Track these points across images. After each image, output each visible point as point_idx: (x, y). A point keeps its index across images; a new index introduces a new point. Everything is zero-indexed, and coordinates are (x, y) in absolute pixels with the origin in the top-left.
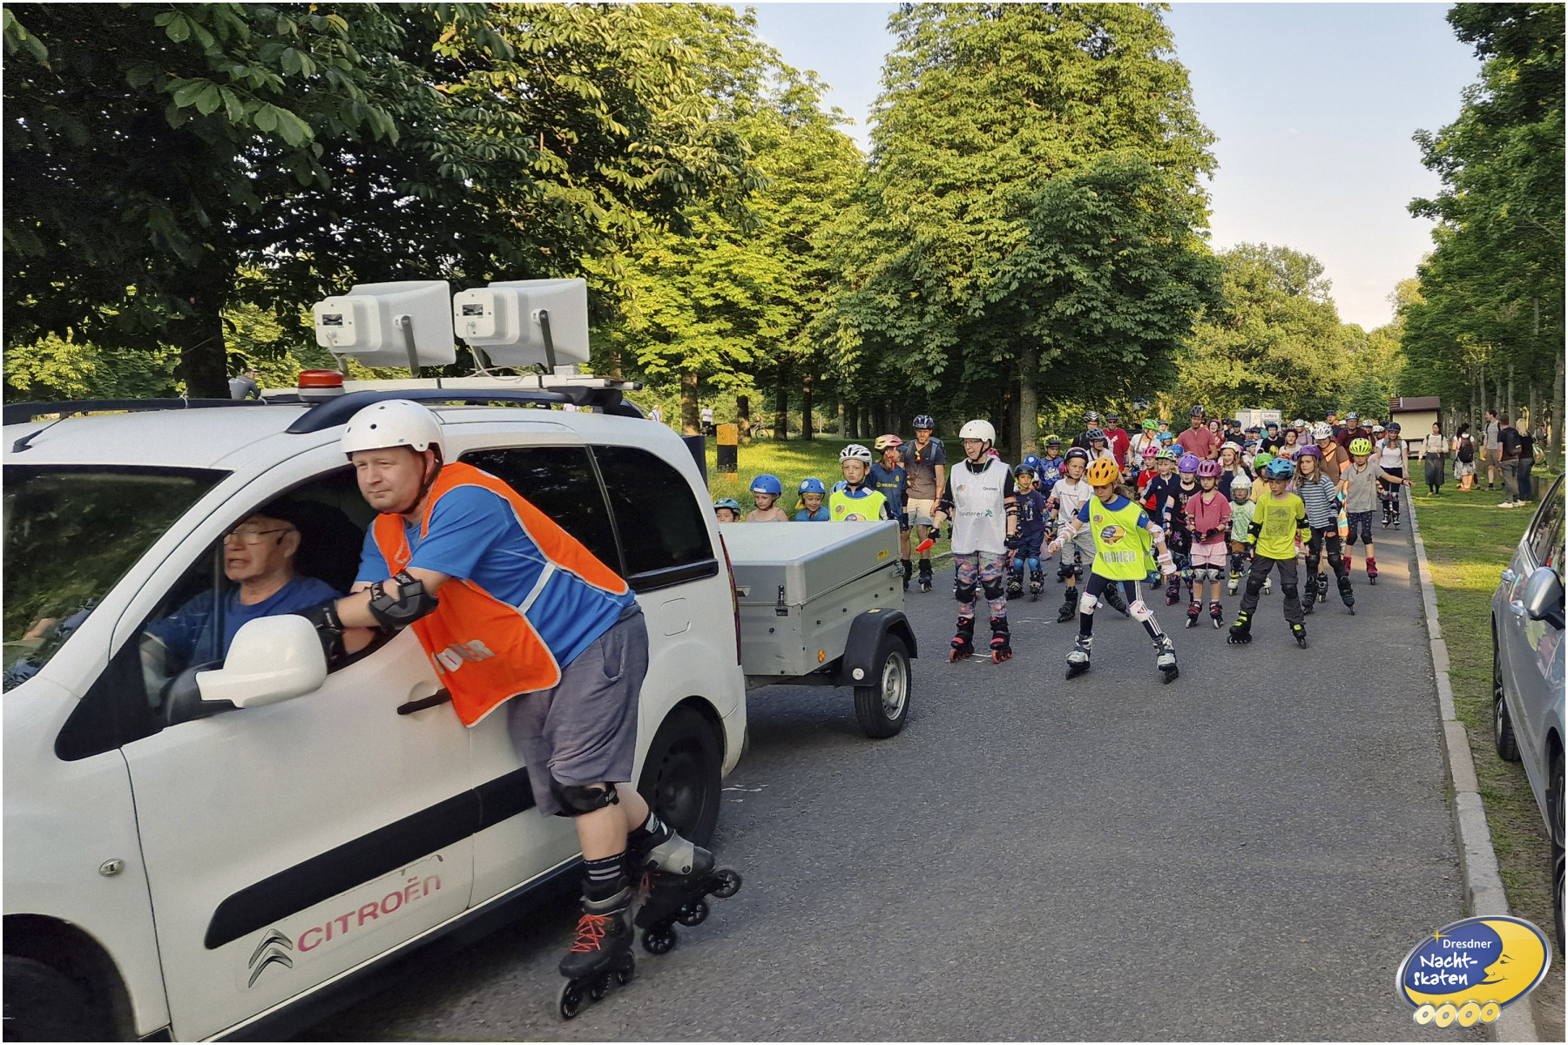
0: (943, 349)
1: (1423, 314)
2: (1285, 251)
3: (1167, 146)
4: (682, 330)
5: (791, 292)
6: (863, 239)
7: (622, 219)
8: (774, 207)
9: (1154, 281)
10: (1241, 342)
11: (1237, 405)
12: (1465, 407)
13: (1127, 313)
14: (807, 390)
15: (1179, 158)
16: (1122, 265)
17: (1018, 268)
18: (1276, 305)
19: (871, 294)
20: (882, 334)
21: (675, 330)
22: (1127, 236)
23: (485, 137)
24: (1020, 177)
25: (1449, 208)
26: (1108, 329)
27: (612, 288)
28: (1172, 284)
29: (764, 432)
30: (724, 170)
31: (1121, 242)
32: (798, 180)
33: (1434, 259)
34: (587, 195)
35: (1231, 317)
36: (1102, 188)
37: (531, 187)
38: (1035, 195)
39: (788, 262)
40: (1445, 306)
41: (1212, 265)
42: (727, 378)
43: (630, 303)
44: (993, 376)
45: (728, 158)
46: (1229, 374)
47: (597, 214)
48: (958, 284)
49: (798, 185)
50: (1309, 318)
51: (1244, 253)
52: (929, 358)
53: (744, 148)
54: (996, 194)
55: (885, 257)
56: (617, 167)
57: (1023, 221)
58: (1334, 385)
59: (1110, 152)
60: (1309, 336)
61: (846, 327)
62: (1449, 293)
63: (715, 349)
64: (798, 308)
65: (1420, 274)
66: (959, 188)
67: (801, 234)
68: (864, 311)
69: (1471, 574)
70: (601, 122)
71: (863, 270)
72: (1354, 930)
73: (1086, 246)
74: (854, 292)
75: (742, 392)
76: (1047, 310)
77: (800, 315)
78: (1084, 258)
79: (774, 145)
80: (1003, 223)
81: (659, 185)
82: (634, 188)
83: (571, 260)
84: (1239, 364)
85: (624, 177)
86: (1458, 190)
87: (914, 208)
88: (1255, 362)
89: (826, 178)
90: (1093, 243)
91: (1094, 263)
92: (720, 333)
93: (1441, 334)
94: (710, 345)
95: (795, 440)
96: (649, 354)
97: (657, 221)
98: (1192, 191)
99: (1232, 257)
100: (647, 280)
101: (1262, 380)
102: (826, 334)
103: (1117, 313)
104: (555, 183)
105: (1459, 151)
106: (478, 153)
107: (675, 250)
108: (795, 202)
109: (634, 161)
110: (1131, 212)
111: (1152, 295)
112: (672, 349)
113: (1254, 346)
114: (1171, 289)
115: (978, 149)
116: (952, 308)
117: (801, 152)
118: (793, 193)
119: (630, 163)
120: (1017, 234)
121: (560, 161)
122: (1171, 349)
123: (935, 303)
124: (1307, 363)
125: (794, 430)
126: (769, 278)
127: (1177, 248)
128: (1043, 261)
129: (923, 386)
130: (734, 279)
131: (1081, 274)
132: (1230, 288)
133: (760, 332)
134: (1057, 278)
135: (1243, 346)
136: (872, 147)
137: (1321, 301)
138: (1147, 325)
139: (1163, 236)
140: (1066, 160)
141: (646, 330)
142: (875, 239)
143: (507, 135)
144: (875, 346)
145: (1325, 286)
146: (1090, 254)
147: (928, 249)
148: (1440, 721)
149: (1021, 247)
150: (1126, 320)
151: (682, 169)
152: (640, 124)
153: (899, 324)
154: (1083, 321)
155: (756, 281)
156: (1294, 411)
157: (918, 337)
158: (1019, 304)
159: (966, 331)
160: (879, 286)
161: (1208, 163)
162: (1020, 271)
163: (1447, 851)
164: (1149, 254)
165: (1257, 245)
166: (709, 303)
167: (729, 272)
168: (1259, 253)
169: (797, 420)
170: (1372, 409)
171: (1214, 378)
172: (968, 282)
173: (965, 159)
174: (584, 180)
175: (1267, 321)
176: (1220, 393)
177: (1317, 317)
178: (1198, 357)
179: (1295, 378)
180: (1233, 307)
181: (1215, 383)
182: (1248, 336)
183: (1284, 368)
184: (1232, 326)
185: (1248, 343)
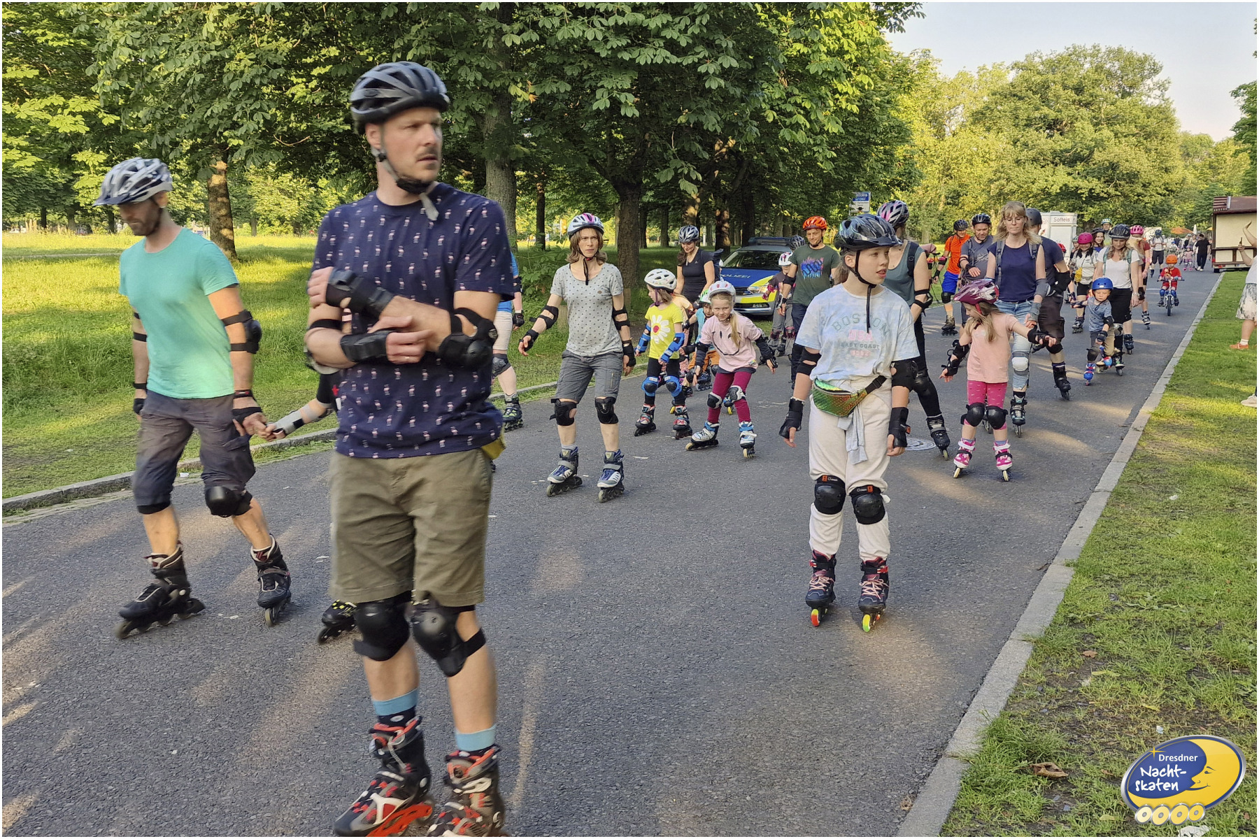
2: (1119, 51)
10: (1065, 146)
18: (1106, 107)
35: (1055, 120)
46: (1051, 179)
50: (1143, 120)
51: (1073, 55)
58: (1167, 189)
84: (1062, 169)
88: (1080, 167)
99: (1061, 59)
101: (1085, 185)
113: (1079, 150)
124: (1135, 166)
132: (1056, 91)
135: (1067, 151)
137: (1156, 102)
145: (1162, 87)
165: (1088, 46)
168: (1090, 55)
171: (1034, 183)
175: (1096, 125)
176: (1043, 199)
177: (1152, 119)
178: (1018, 162)
179: (1123, 183)
180: (1059, 111)
181: (1035, 188)
182: (1073, 140)
183: (1110, 172)
184: (1058, 130)
185: (1073, 148)
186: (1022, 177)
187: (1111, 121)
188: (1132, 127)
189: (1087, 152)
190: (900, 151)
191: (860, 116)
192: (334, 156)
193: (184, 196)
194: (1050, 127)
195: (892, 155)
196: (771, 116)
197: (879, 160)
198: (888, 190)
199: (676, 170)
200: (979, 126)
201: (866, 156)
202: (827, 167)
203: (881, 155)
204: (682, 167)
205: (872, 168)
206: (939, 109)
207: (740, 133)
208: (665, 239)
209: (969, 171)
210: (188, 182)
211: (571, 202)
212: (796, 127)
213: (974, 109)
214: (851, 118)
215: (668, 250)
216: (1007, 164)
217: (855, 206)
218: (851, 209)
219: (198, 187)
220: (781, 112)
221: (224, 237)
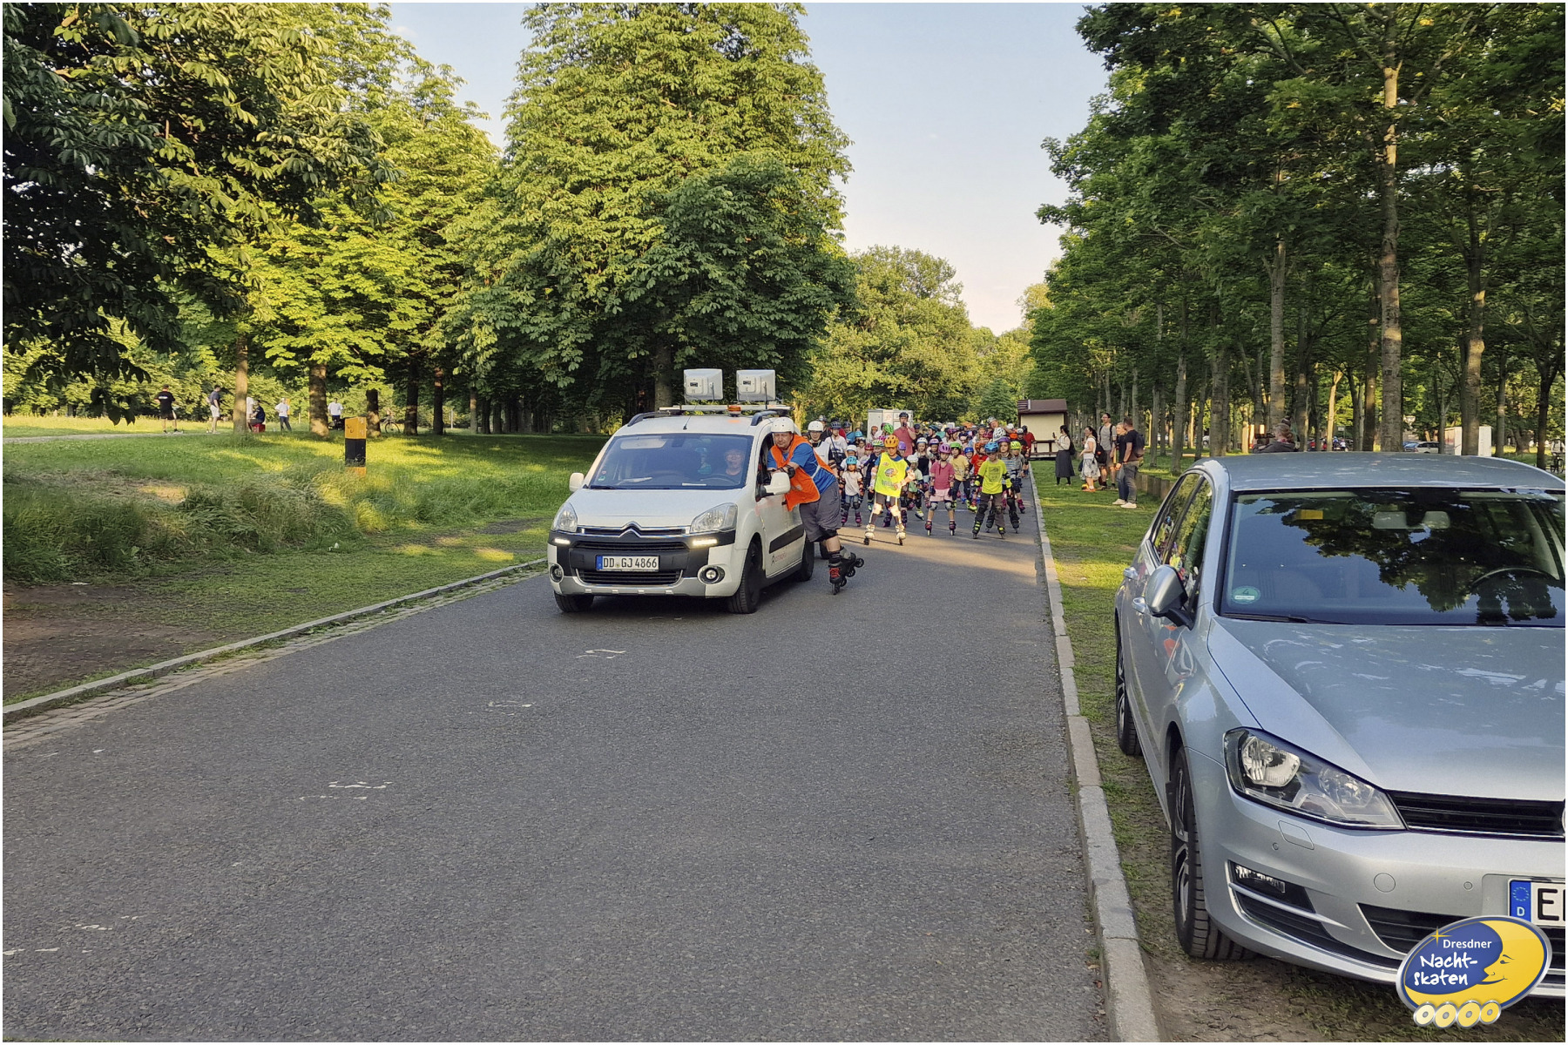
0: (579, 346)
1: (1051, 318)
2: (918, 254)
3: (802, 148)
4: (310, 323)
5: (423, 285)
6: (495, 235)
7: (249, 209)
8: (406, 200)
9: (788, 281)
10: (873, 343)
11: (869, 404)
12: (1091, 410)
13: (761, 313)
14: (438, 384)
15: (813, 160)
16: (757, 264)
17: (654, 266)
18: (908, 307)
19: (505, 290)
20: (517, 330)
21: (302, 323)
22: (762, 236)
23: (107, 122)
24: (655, 175)
25: (1076, 215)
26: (742, 328)
27: (239, 279)
28: (806, 283)
29: (394, 426)
30: (355, 161)
31: (756, 242)
32: (430, 173)
33: (1061, 265)
34: (216, 184)
35: (864, 318)
36: (738, 188)
37: (156, 176)
38: (670, 194)
39: (421, 255)
40: (1072, 311)
41: (846, 266)
42: (356, 371)
43: (257, 293)
44: (629, 372)
45: (359, 149)
46: (862, 374)
47: (225, 204)
48: (593, 281)
49: (430, 177)
50: (941, 320)
51: (878, 254)
52: (563, 354)
53: (376, 140)
54: (630, 192)
55: (518, 252)
56: (245, 156)
57: (657, 219)
58: (964, 387)
59: (745, 153)
60: (941, 339)
61: (481, 325)
62: (1075, 298)
63: (344, 341)
64: (430, 302)
65: (1048, 279)
66: (595, 186)
67: (435, 227)
68: (498, 307)
69: (1097, 573)
70: (229, 110)
71: (498, 266)
72: (980, 922)
73: (721, 245)
74: (487, 289)
75: (372, 386)
76: (682, 308)
77: (432, 309)
78: (719, 257)
79: (407, 137)
80: (639, 220)
81: (288, 175)
82: (262, 177)
83: (197, 249)
84: (871, 365)
85: (252, 166)
86: (1085, 198)
87: (547, 205)
88: (887, 363)
89: (460, 172)
90: (728, 242)
91: (730, 262)
92: (350, 325)
93: (1068, 338)
94: (339, 337)
95: (425, 435)
96: (277, 347)
97: (286, 211)
98: (827, 193)
99: (865, 259)
100: (275, 272)
101: (894, 381)
102: (459, 329)
103: (752, 313)
104: (181, 171)
105: (1086, 160)
106: (100, 139)
107: (303, 241)
108: (427, 195)
109: (262, 150)
110: (766, 212)
111: (786, 295)
112: (301, 342)
113: (887, 347)
114: (805, 289)
115: (614, 147)
116: (587, 305)
117: (433, 145)
118: (426, 186)
119: (258, 153)
120: (652, 232)
121: (186, 149)
122: (805, 348)
123: (572, 300)
124: (938, 365)
125: (425, 425)
126: (400, 271)
127: (811, 248)
128: (679, 260)
129: (555, 383)
130: (366, 273)
131: (716, 272)
132: (863, 290)
133: (391, 326)
134: (692, 277)
135: (876, 348)
136: (508, 143)
137: (952, 304)
138: (781, 324)
139: (798, 237)
140: (702, 160)
141: (275, 322)
142: (510, 234)
143: (131, 122)
144: (511, 342)
145: (956, 290)
146: (725, 253)
147: (562, 245)
148: (1064, 716)
149: (656, 245)
150: (761, 319)
151: (312, 160)
152: (270, 115)
153: (534, 320)
154: (717, 319)
155: (387, 274)
156: (925, 412)
157: (552, 334)
158: (655, 301)
159: (599, 329)
160: (514, 282)
161: (843, 166)
162: (656, 269)
163: (1071, 843)
164: (784, 254)
165: (890, 248)
166: (339, 295)
167: (360, 264)
168: (892, 256)
169: (428, 415)
170: (1001, 411)
171: (847, 378)
172: (603, 279)
173: (601, 156)
174: (211, 169)
175: (900, 324)
176: (855, 394)
177: (948, 319)
178: (831, 357)
179: (926, 379)
180: (867, 309)
181: (848, 383)
182: (880, 337)
183: (916, 369)
184: (866, 327)
185: (881, 344)
186: (836, 372)
189: (894, 349)
194: (858, 324)
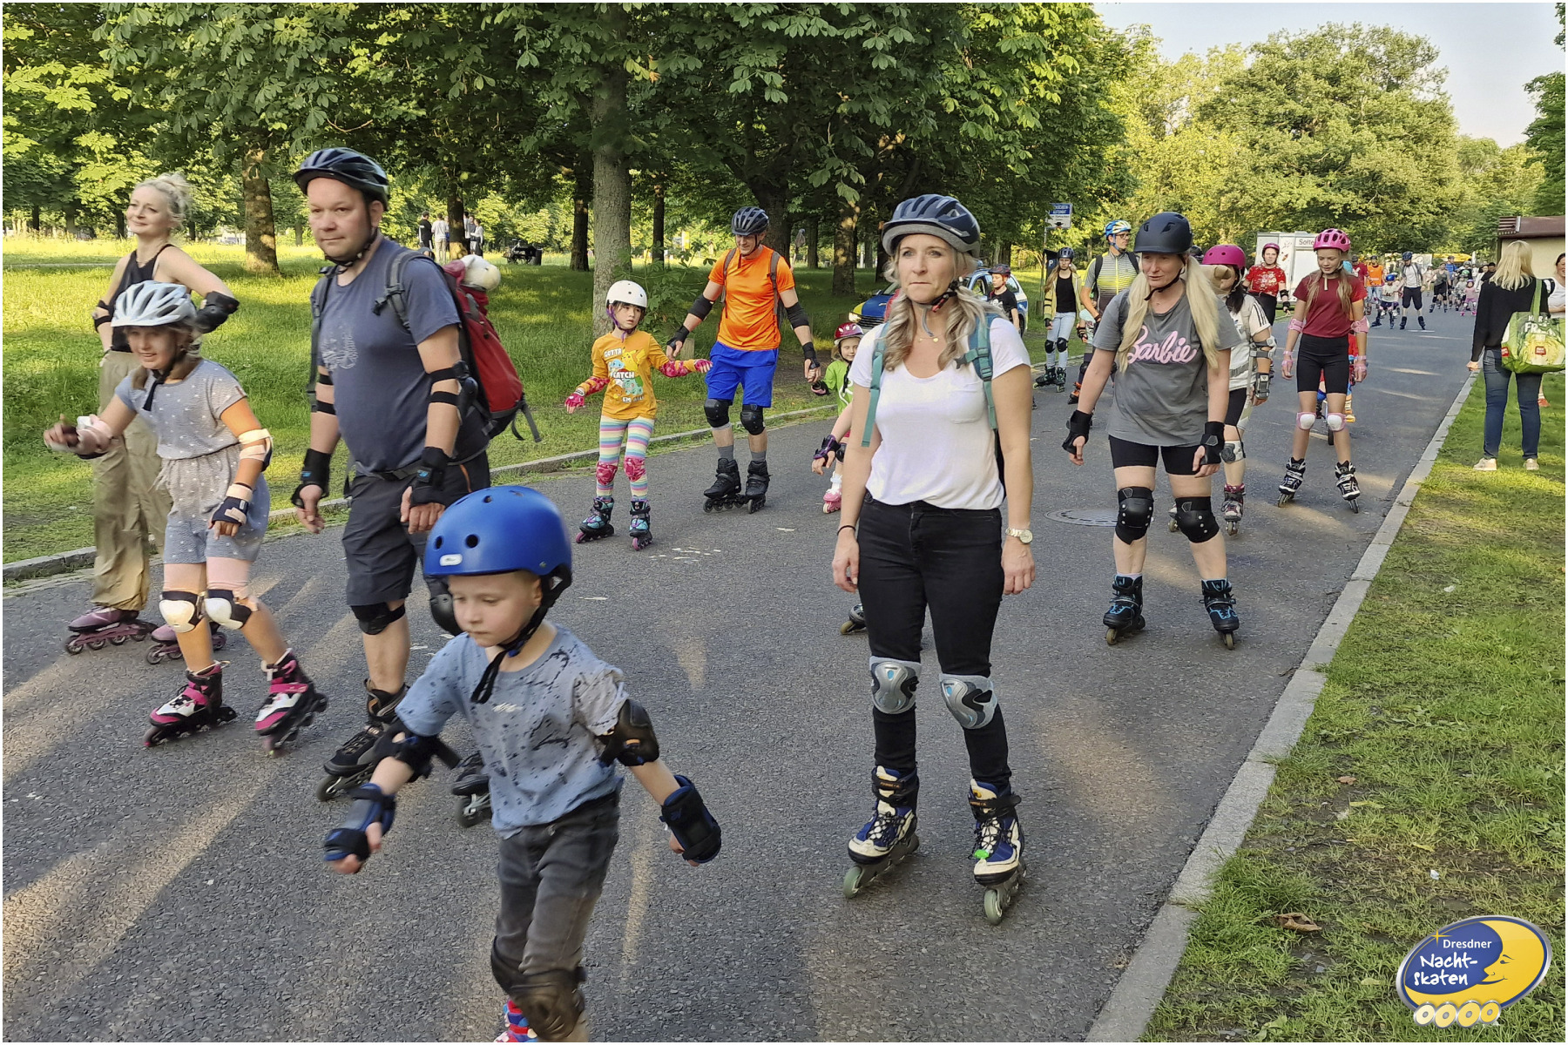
2: (1386, 32)
10: (1315, 151)
18: (1368, 103)
35: (1306, 119)
46: (1296, 190)
50: (1412, 119)
51: (1328, 36)
58: (1441, 207)
84: (1310, 179)
99: (1312, 40)
101: (1338, 199)
113: (1332, 155)
124: (1402, 176)
132: (1305, 81)
137: (1430, 97)
145: (1438, 77)
156: (1383, 240)
165: (1348, 25)
168: (1349, 36)
171: (1275, 196)
175: (1354, 124)
176: (1286, 217)
177: (1424, 118)
178: (1255, 169)
179: (1386, 197)
180: (1309, 106)
181: (1276, 203)
182: (1325, 143)
183: (1370, 184)
184: (1306, 130)
185: (1324, 153)
186: (1261, 189)
187: (1373, 119)
188: (1400, 126)
189: (1343, 158)
190: (1110, 152)
191: (1062, 107)
192: (401, 147)
193: (212, 194)
194: (1296, 126)
195: (1100, 157)
196: (951, 105)
197: (1083, 163)
198: (1094, 202)
199: (832, 171)
200: (1208, 123)
201: (1069, 157)
202: (1021, 171)
203: (1087, 157)
204: (840, 167)
205: (1074, 173)
206: (1158, 101)
207: (912, 126)
208: (814, 259)
209: (1194, 179)
210: (219, 177)
211: (697, 210)
212: (982, 119)
213: (1203, 101)
214: (1050, 111)
215: (817, 272)
216: (1242, 172)
217: (1052, 222)
218: (1048, 224)
219: (229, 183)
220: (963, 101)
221: (264, 245)
